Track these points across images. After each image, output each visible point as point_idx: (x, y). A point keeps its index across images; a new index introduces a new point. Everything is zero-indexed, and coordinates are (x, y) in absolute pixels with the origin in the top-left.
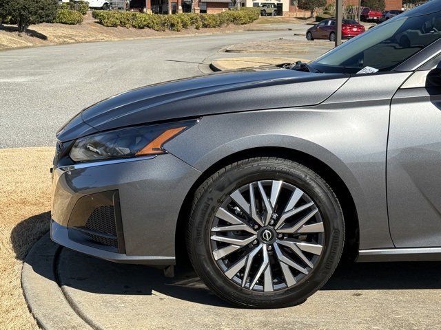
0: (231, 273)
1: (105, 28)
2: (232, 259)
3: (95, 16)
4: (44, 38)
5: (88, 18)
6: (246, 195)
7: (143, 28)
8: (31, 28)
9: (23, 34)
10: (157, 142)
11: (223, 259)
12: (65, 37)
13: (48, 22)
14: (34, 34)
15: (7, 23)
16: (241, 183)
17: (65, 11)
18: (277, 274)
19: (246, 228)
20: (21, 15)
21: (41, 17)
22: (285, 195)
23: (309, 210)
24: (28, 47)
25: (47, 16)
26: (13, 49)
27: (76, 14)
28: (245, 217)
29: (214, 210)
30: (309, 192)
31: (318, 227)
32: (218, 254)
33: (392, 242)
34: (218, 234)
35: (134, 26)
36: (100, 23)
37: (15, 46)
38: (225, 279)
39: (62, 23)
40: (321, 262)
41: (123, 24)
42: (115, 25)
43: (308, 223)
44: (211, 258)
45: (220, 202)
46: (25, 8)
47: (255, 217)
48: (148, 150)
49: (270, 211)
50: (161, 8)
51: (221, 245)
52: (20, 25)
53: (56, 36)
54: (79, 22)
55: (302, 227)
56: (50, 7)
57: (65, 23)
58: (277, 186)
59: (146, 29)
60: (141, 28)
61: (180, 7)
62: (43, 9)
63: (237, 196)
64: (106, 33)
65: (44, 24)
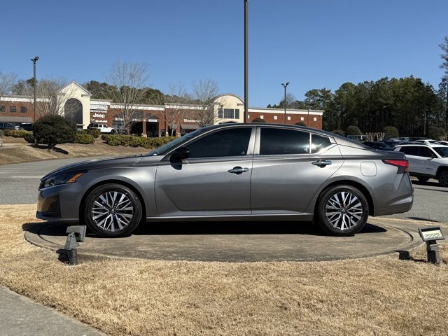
0: (99, 225)
1: (110, 146)
2: (100, 219)
3: (103, 138)
4: (66, 153)
5: (99, 140)
6: (105, 197)
7: (137, 146)
8: (57, 146)
9: (51, 150)
10: (74, 179)
11: (96, 219)
12: (81, 152)
13: (69, 142)
14: (59, 150)
15: (41, 143)
16: (103, 193)
17: (83, 135)
18: (116, 226)
19: (105, 208)
20: (50, 138)
21: (64, 139)
22: (119, 197)
23: (128, 202)
24: (54, 159)
25: (69, 138)
26: (43, 160)
27: (90, 137)
28: (105, 205)
29: (93, 202)
30: (128, 196)
31: (131, 208)
32: (94, 218)
33: (158, 214)
34: (95, 210)
35: (131, 145)
36: (107, 143)
37: (45, 158)
38: (97, 227)
39: (80, 143)
40: (133, 221)
41: (123, 144)
42: (117, 145)
43: (127, 207)
44: (92, 219)
45: (95, 199)
46: (53, 133)
47: (108, 204)
48: (70, 181)
49: (113, 203)
50: (154, 133)
51: (96, 215)
52: (50, 145)
53: (75, 152)
54: (92, 142)
55: (125, 208)
56: (71, 132)
57: (82, 143)
58: (116, 193)
59: (139, 147)
60: (135, 146)
61: (167, 133)
62: (66, 134)
63: (101, 197)
64: (111, 149)
65: (67, 143)
